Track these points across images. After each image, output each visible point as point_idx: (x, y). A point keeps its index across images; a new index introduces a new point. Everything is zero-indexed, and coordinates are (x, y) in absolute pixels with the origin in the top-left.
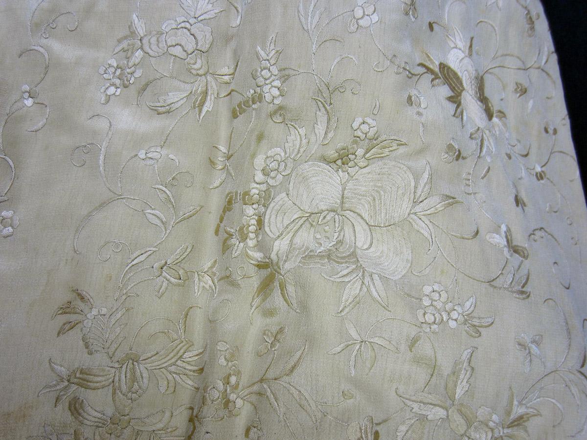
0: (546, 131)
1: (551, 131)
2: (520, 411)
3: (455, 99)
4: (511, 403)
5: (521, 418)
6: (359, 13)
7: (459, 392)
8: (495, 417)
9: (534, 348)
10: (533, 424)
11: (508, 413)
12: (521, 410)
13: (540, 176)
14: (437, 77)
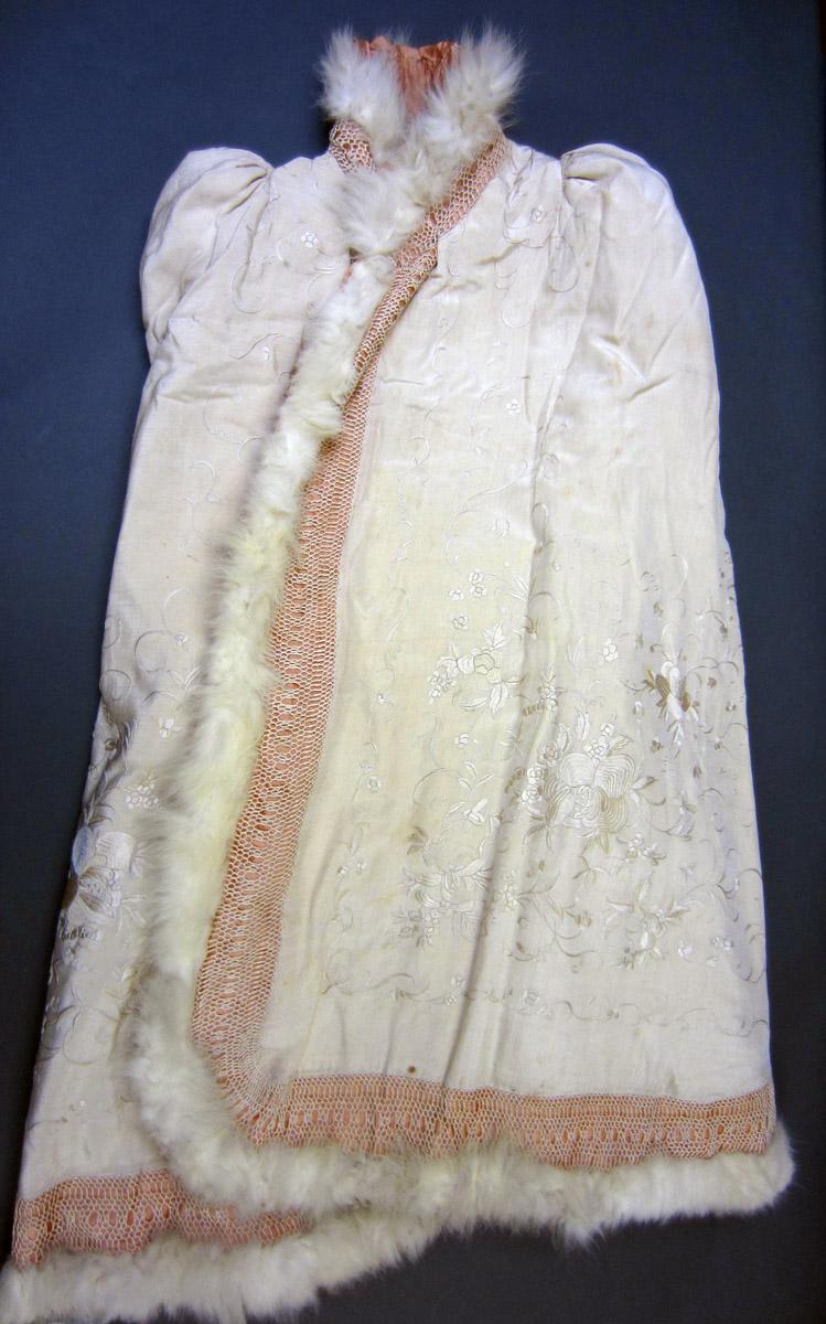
0: (727, 709)
1: (731, 708)
2: (677, 908)
3: (662, 703)
4: (672, 905)
5: (678, 913)
6: (606, 651)
7: (641, 897)
8: (661, 911)
9: (690, 871)
10: (685, 917)
11: (670, 909)
12: (679, 908)
13: (718, 746)
14: (653, 688)
